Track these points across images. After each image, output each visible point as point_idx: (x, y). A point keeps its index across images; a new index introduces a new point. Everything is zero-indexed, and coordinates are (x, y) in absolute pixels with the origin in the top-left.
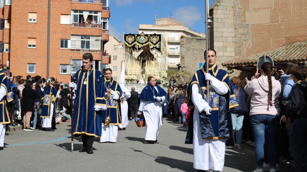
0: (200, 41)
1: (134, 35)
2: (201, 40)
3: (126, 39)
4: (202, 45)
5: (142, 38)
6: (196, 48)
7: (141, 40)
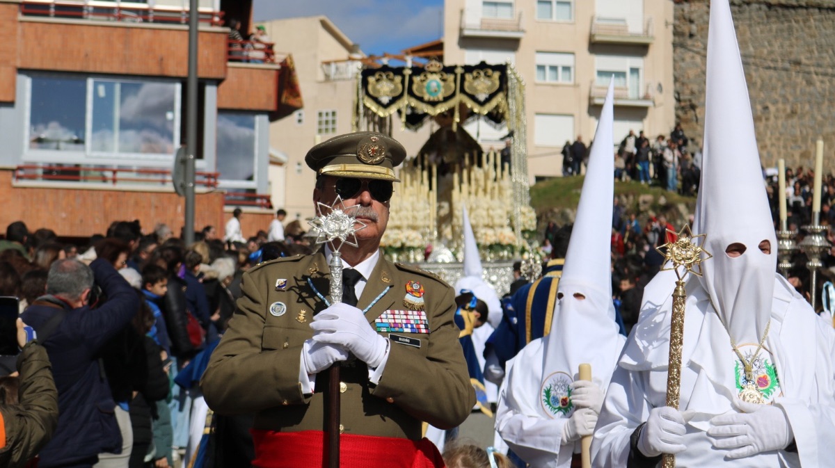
0: (784, 15)
1: (399, 71)
2: (793, 7)
3: (370, 88)
4: (797, 39)
5: (434, 81)
6: (765, 51)
7: (428, 88)
